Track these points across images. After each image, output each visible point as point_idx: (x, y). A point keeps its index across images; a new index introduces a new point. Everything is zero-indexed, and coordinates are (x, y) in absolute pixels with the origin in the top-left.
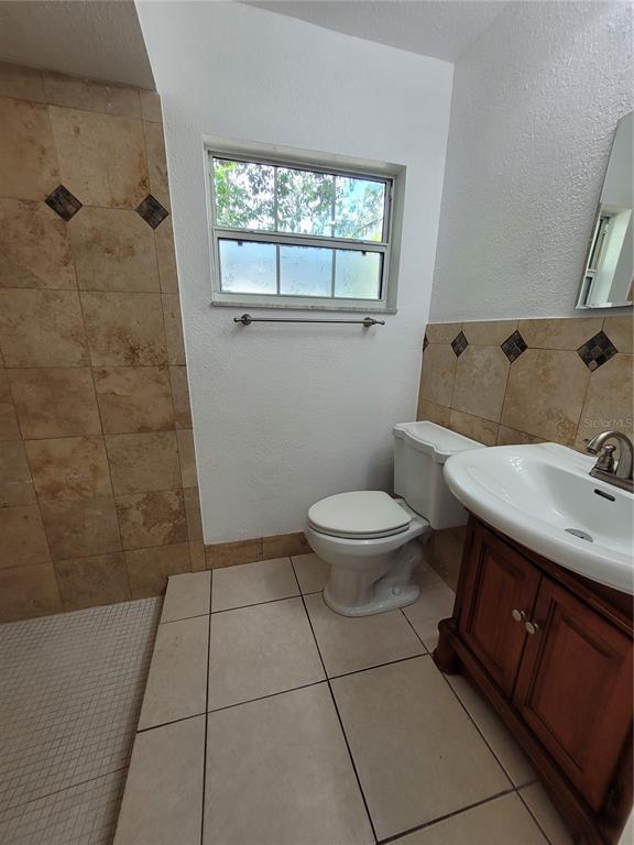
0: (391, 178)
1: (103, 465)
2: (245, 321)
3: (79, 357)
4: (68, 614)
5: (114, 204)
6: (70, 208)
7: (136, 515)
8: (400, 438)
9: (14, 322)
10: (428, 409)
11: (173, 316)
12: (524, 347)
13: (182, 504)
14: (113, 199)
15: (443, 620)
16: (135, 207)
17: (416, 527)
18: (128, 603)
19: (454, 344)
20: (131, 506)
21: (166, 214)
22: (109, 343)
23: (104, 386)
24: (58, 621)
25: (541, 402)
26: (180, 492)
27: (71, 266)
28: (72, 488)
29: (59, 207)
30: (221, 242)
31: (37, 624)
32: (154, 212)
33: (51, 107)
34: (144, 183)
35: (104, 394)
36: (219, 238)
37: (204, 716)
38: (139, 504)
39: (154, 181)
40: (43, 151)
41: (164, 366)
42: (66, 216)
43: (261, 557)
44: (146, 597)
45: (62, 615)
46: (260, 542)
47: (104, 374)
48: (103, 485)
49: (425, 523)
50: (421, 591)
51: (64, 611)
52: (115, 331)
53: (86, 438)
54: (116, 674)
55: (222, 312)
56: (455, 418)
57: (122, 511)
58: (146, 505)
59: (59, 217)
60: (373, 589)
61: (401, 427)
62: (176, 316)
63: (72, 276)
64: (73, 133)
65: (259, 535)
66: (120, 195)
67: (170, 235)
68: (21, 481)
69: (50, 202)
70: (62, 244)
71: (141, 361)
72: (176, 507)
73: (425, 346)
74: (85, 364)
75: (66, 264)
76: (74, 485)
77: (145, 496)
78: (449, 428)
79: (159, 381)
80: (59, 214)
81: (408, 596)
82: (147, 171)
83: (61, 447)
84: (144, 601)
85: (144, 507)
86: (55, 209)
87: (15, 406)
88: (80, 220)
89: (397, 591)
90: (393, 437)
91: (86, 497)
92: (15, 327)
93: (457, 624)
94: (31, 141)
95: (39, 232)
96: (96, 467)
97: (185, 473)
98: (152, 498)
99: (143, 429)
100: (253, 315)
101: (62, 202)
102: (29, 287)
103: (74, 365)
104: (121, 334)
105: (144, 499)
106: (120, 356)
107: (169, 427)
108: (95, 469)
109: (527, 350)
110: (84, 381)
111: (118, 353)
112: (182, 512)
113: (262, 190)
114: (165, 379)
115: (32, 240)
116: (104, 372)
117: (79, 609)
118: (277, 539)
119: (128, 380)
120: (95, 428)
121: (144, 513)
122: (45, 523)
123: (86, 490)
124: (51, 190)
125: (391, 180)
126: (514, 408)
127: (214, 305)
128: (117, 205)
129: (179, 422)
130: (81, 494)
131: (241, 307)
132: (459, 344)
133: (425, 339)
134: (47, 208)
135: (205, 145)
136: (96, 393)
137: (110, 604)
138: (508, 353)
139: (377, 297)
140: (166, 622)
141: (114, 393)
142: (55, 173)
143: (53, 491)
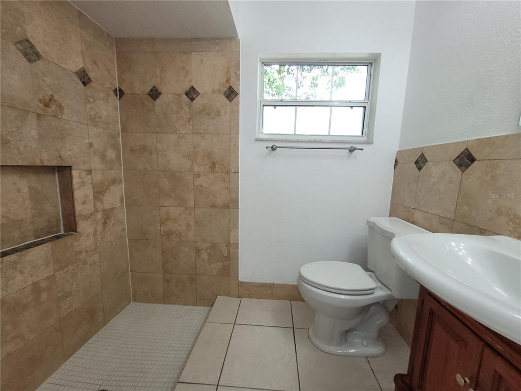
0: (372, 62)
1: (192, 224)
2: (273, 148)
3: (189, 166)
4: (165, 305)
5: (214, 92)
6: (194, 96)
7: (204, 255)
8: (372, 227)
9: (164, 149)
10: (398, 209)
11: (235, 146)
12: (473, 160)
13: (229, 252)
14: (213, 90)
15: (399, 374)
16: (223, 92)
17: (380, 293)
18: (194, 307)
19: (416, 163)
20: (203, 249)
21: (237, 94)
22: (203, 159)
23: (198, 182)
24: (160, 307)
25: (490, 202)
26: (228, 245)
27: (191, 122)
28: (177, 235)
29: (190, 96)
30: (265, 107)
31: (151, 307)
32: (231, 94)
33: (193, 53)
34: (228, 81)
35: (198, 186)
36: (264, 105)
37: (216, 387)
38: (207, 248)
39: (233, 80)
40: (187, 72)
41: (228, 172)
42: (192, 99)
43: (272, 296)
44: (204, 306)
45: (163, 305)
46: (272, 286)
47: (199, 176)
48: (191, 235)
49: (388, 292)
50: (386, 349)
51: (164, 303)
52: (206, 154)
53: (187, 209)
54: (179, 346)
55: (260, 143)
56: (418, 216)
57: (198, 251)
58: (210, 250)
59: (189, 100)
60: (345, 335)
61: (373, 219)
62: (236, 146)
63: (191, 127)
64: (200, 62)
65: (272, 281)
66: (217, 87)
67: (237, 104)
68: (156, 227)
69: (187, 94)
70: (189, 113)
71: (217, 169)
72: (225, 254)
73: (396, 165)
74: (191, 169)
75: (189, 122)
76: (178, 233)
77: (210, 244)
78: (413, 223)
79: (224, 181)
80: (189, 98)
81: (374, 350)
82: (230, 75)
83: (175, 212)
84: (202, 308)
85: (209, 251)
86: (188, 97)
87: (159, 189)
88: (198, 100)
89: (365, 343)
90: (367, 226)
91: (183, 240)
92: (165, 151)
93: (411, 380)
94: (183, 68)
95: (180, 107)
96: (189, 224)
97: (232, 234)
98: (214, 246)
99: (214, 206)
100: (278, 145)
101: (192, 93)
102: (172, 133)
103: (187, 170)
104: (209, 155)
105: (210, 246)
106: (208, 166)
107: (227, 206)
108: (188, 225)
109: (476, 163)
110: (190, 178)
111: (206, 165)
112: (228, 258)
113: (302, 86)
114: (227, 180)
115: (177, 111)
116: (199, 174)
117: (170, 304)
118: (283, 286)
119: (210, 179)
120: (191, 204)
121: (209, 254)
122: (162, 252)
123: (182, 236)
124: (187, 88)
125: (372, 63)
126: (466, 208)
127: (257, 140)
128: (215, 92)
129: (232, 204)
130: (180, 238)
131: (271, 140)
132: (421, 162)
133: (396, 161)
134: (185, 97)
135: (261, 59)
136: (194, 185)
137: (185, 305)
138: (460, 165)
139: (360, 134)
140: (210, 322)
141: (202, 186)
142: (190, 81)
143: (168, 234)
